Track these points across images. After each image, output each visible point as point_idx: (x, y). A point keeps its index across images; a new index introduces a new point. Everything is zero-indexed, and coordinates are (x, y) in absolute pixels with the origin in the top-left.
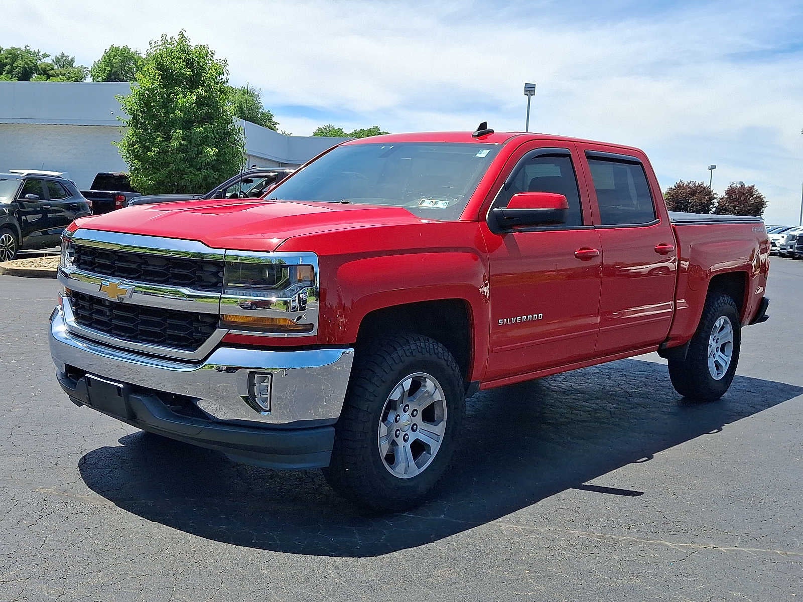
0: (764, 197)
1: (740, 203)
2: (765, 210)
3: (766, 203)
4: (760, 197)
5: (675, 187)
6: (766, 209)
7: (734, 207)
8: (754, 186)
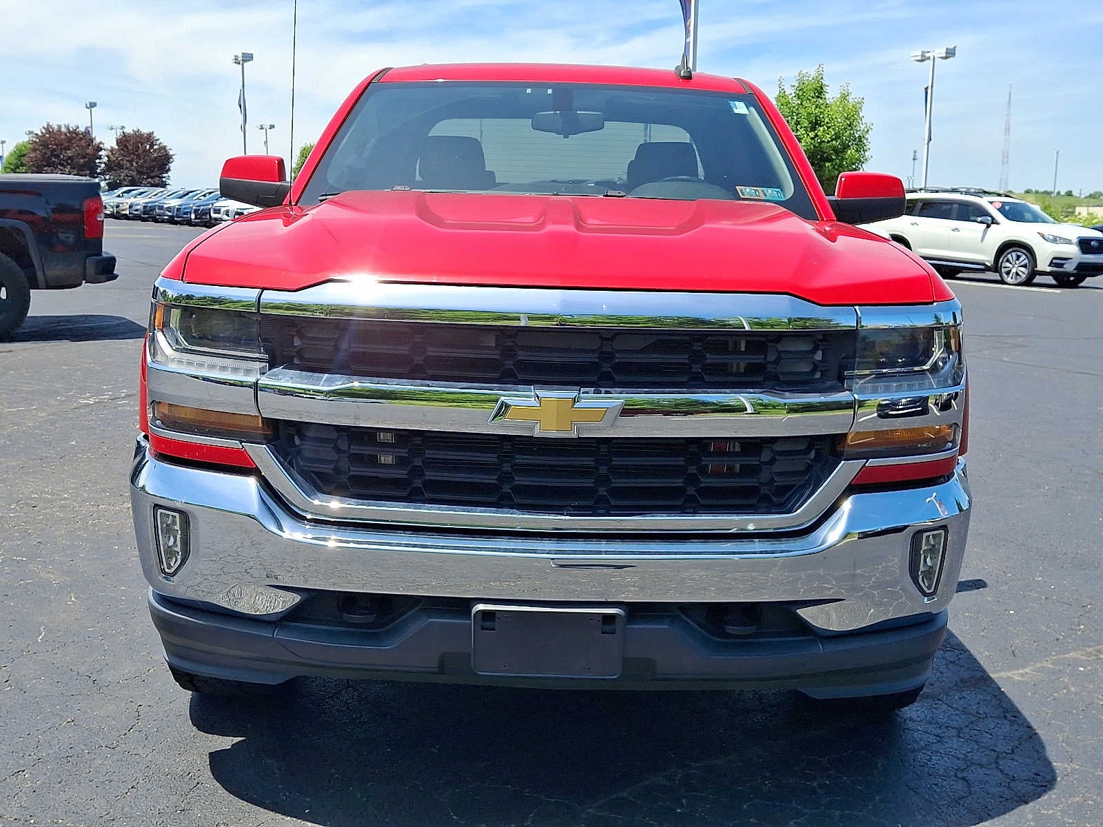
0: (170, 149)
1: (139, 157)
2: (172, 166)
3: (173, 157)
4: (164, 148)
5: (42, 133)
6: (173, 164)
7: (131, 162)
8: (153, 133)
